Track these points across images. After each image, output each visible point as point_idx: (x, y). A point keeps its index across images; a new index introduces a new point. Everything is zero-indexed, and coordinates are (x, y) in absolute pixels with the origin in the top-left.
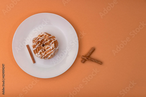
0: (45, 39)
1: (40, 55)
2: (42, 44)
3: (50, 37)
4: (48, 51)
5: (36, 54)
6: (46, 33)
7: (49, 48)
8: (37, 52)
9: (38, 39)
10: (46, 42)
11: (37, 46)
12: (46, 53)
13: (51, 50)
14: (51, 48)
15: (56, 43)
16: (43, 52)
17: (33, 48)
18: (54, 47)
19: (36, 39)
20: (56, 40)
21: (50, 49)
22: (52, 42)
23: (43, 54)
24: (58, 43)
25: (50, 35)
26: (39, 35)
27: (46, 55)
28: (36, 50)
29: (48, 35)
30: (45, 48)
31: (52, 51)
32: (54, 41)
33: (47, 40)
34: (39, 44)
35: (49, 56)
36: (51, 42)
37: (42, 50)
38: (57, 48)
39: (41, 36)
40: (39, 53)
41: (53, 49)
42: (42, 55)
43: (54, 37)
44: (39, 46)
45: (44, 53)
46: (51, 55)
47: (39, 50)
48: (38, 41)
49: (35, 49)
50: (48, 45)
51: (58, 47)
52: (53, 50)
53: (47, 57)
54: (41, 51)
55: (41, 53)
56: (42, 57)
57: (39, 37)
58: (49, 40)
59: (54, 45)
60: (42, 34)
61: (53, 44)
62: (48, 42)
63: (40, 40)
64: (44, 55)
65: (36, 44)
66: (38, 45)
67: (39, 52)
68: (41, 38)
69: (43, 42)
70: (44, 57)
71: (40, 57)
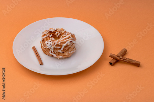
10: (61, 32)
21: (65, 38)
46: (66, 43)
70: (57, 45)
71: (52, 44)
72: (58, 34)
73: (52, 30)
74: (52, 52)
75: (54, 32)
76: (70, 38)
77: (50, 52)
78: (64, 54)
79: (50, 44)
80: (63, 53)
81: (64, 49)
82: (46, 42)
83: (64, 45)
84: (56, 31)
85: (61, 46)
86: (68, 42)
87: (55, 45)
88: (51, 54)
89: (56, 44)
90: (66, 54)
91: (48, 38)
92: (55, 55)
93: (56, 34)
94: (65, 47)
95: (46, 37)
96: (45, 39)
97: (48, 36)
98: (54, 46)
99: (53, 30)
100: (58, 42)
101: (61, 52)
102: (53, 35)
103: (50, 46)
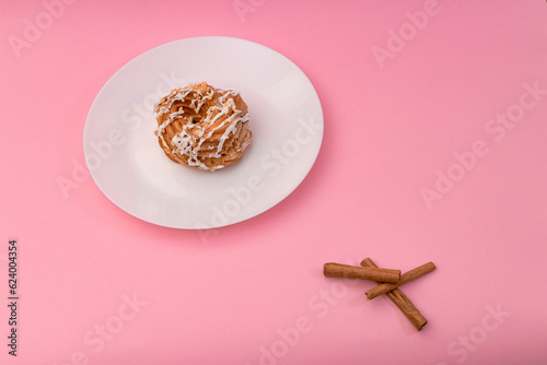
0: (199, 91)
1: (189, 137)
4: (217, 123)
5: (175, 136)
7: (216, 115)
8: (177, 132)
9: (172, 96)
10: (204, 98)
11: (173, 115)
13: (224, 117)
14: (225, 110)
17: (161, 124)
18: (234, 107)
19: (166, 100)
21: (219, 115)
22: (225, 96)
23: (200, 133)
27: (210, 134)
31: (228, 120)
34: (179, 112)
36: (219, 97)
38: (247, 117)
41: (231, 112)
42: (197, 136)
44: (181, 117)
45: (203, 129)
46: (227, 132)
47: (181, 125)
48: (173, 100)
49: (168, 122)
50: (211, 107)
51: (249, 115)
52: (233, 116)
54: (189, 126)
55: (190, 131)
56: (198, 141)
61: (231, 101)
62: (210, 99)
64: (203, 136)
65: (167, 110)
66: (175, 114)
67: (185, 127)
68: (182, 90)
69: (193, 101)
70: (204, 143)
71: (191, 143)
72: (199, 105)
73: (180, 97)
74: (193, 161)
75: (187, 102)
76: (233, 112)
77: (189, 161)
78: (227, 159)
79: (186, 144)
80: (223, 155)
81: (224, 148)
82: (175, 140)
83: (224, 137)
84: (191, 94)
85: (217, 142)
86: (232, 128)
87: (200, 144)
88: (193, 164)
89: (202, 140)
90: (232, 155)
91: (176, 124)
92: (203, 166)
93: (192, 105)
94: (227, 141)
95: (171, 124)
96: (170, 130)
97: (175, 119)
98: (198, 148)
99: (184, 96)
100: (206, 133)
101: (217, 156)
102: (184, 108)
103: (189, 148)
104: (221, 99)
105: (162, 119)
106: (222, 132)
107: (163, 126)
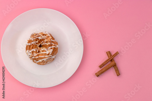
0: (46, 40)
1: (31, 54)
2: (40, 44)
3: (53, 41)
4: (42, 55)
5: (28, 50)
6: (50, 34)
7: (44, 52)
8: (30, 49)
9: (38, 35)
11: (32, 43)
12: (38, 55)
13: (45, 54)
14: (47, 53)
15: (55, 51)
16: (36, 52)
17: (28, 43)
18: (50, 54)
19: (36, 35)
20: (57, 47)
22: (52, 47)
23: (35, 54)
24: (57, 51)
25: (53, 38)
26: (41, 33)
27: (37, 57)
28: (30, 46)
29: (51, 37)
30: (41, 49)
31: (46, 56)
32: (54, 47)
33: (47, 42)
34: (36, 42)
35: (40, 61)
36: (50, 46)
37: (36, 50)
38: (53, 57)
39: (43, 35)
40: (30, 51)
41: (49, 55)
42: (33, 55)
43: (56, 43)
44: (35, 44)
45: (37, 54)
47: (33, 48)
48: (37, 38)
49: (30, 44)
50: (45, 48)
51: (55, 56)
53: (37, 60)
54: (34, 50)
55: (33, 52)
56: (33, 57)
57: (40, 35)
58: (49, 44)
59: (51, 52)
60: (45, 33)
61: (52, 50)
62: (47, 45)
63: (40, 38)
64: (35, 56)
65: (33, 40)
66: (34, 42)
67: (32, 50)
68: (42, 36)
69: (42, 42)
104: (50, 48)
105: (30, 41)
106: (41, 58)
107: (28, 44)
